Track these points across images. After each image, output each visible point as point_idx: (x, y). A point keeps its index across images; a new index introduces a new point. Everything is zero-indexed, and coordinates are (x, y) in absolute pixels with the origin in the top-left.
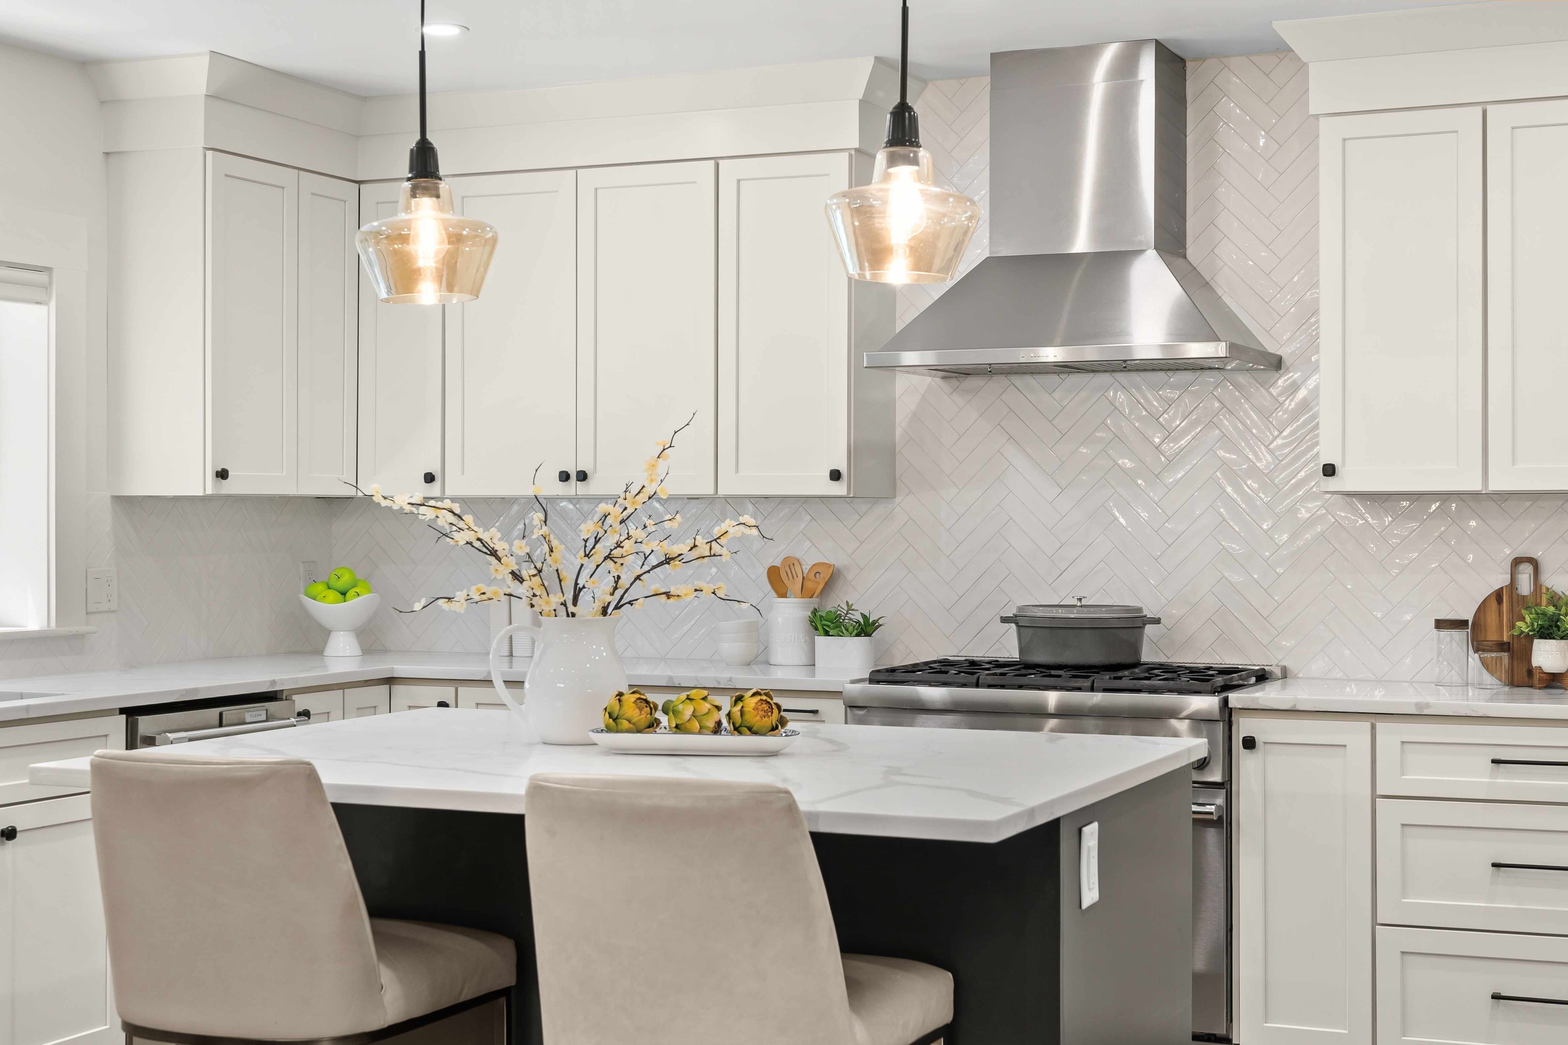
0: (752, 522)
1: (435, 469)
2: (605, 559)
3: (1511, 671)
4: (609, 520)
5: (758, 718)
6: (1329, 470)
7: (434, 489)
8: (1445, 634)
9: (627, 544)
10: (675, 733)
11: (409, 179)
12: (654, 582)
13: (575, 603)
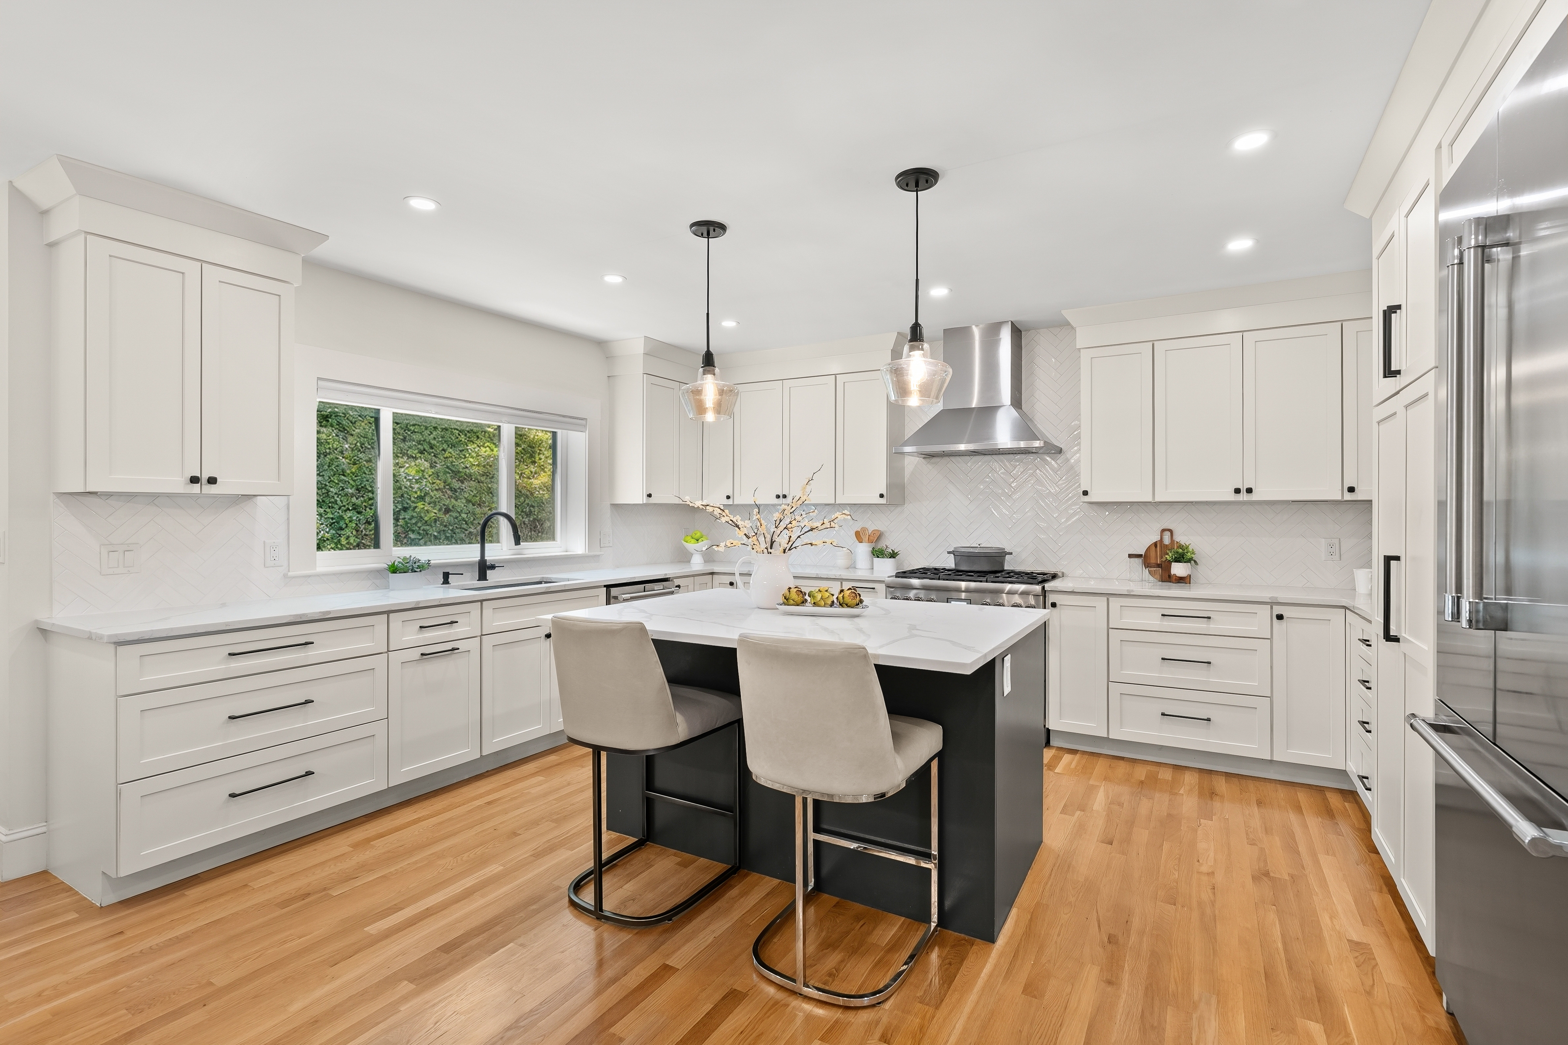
0: (848, 513)
1: (730, 494)
2: (784, 529)
3: (1162, 576)
4: (785, 512)
5: (850, 600)
6: (1085, 493)
7: (730, 502)
8: (1133, 560)
9: (794, 522)
10: (813, 606)
11: (702, 367)
12: (805, 539)
13: (771, 548)
